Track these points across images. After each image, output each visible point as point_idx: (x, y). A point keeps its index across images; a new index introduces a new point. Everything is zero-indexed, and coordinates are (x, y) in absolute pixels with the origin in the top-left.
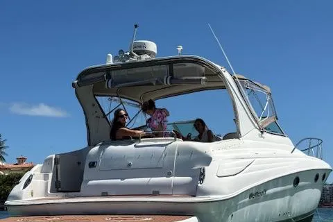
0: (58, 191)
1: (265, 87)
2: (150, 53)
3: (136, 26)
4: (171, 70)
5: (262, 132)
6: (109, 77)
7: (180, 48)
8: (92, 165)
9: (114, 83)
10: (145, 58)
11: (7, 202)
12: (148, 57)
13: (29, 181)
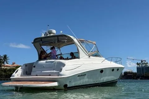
0: (27, 74)
1: (93, 42)
2: (53, 33)
3: (48, 26)
4: (58, 38)
5: (90, 56)
6: (41, 40)
7: (61, 32)
8: (34, 67)
9: (42, 42)
10: (52, 35)
11: (11, 78)
12: (53, 34)
13: (17, 71)
